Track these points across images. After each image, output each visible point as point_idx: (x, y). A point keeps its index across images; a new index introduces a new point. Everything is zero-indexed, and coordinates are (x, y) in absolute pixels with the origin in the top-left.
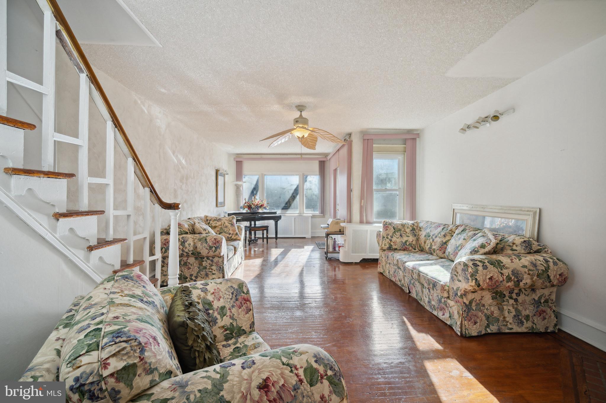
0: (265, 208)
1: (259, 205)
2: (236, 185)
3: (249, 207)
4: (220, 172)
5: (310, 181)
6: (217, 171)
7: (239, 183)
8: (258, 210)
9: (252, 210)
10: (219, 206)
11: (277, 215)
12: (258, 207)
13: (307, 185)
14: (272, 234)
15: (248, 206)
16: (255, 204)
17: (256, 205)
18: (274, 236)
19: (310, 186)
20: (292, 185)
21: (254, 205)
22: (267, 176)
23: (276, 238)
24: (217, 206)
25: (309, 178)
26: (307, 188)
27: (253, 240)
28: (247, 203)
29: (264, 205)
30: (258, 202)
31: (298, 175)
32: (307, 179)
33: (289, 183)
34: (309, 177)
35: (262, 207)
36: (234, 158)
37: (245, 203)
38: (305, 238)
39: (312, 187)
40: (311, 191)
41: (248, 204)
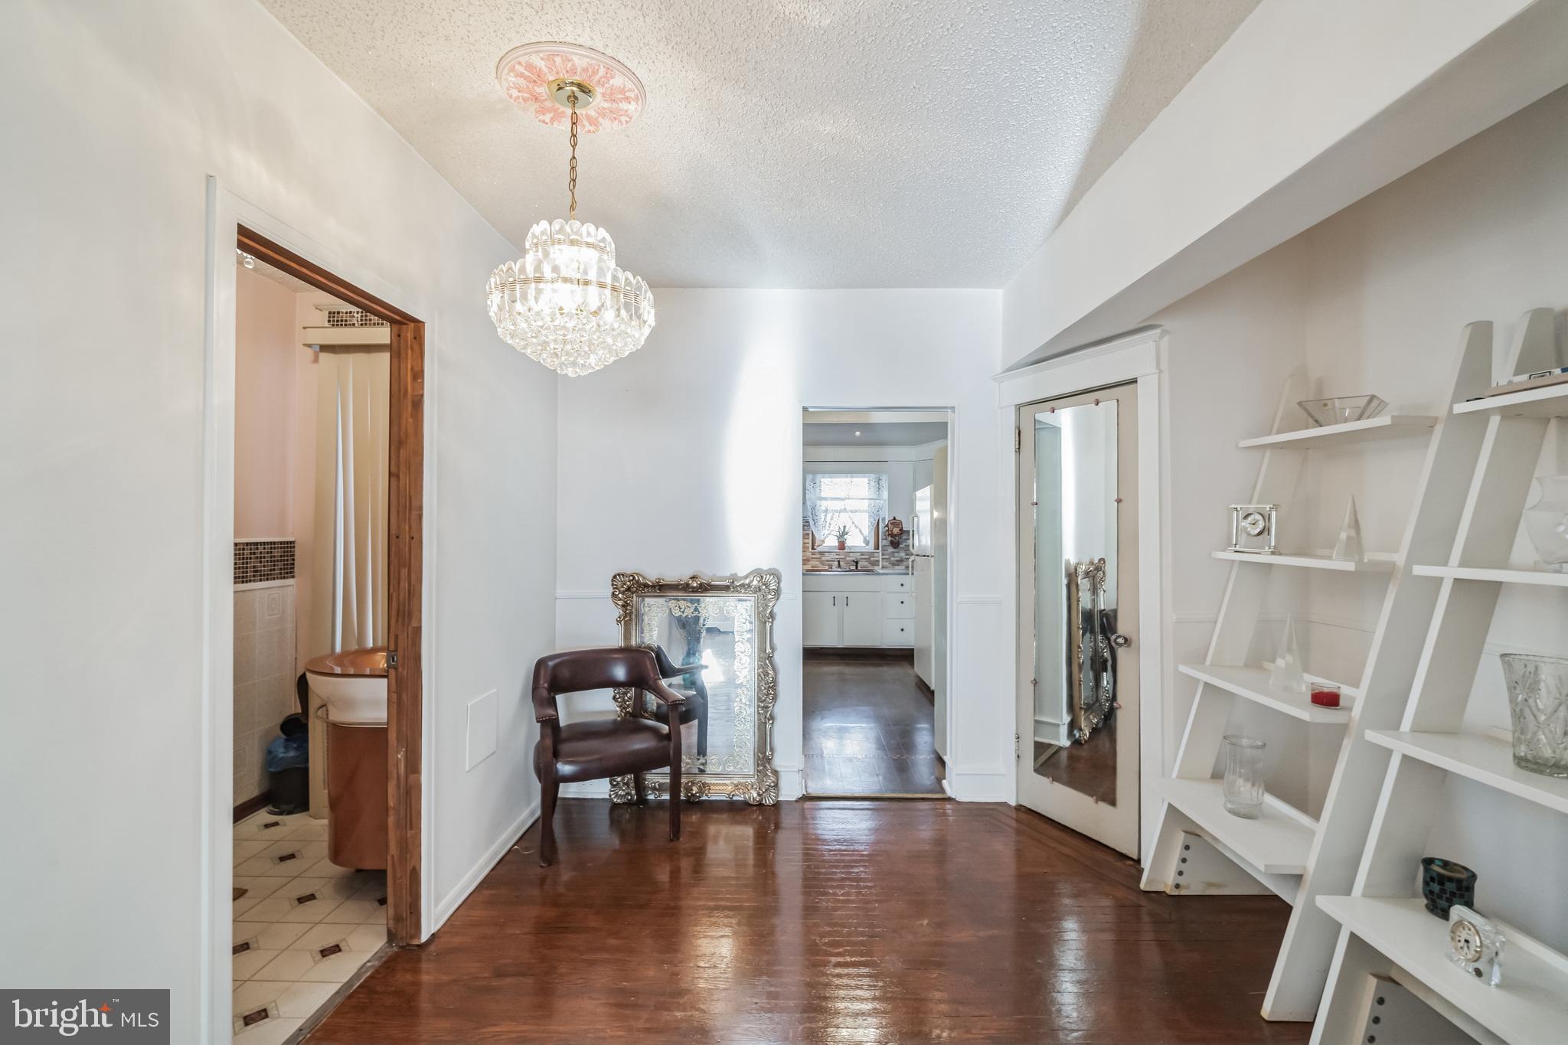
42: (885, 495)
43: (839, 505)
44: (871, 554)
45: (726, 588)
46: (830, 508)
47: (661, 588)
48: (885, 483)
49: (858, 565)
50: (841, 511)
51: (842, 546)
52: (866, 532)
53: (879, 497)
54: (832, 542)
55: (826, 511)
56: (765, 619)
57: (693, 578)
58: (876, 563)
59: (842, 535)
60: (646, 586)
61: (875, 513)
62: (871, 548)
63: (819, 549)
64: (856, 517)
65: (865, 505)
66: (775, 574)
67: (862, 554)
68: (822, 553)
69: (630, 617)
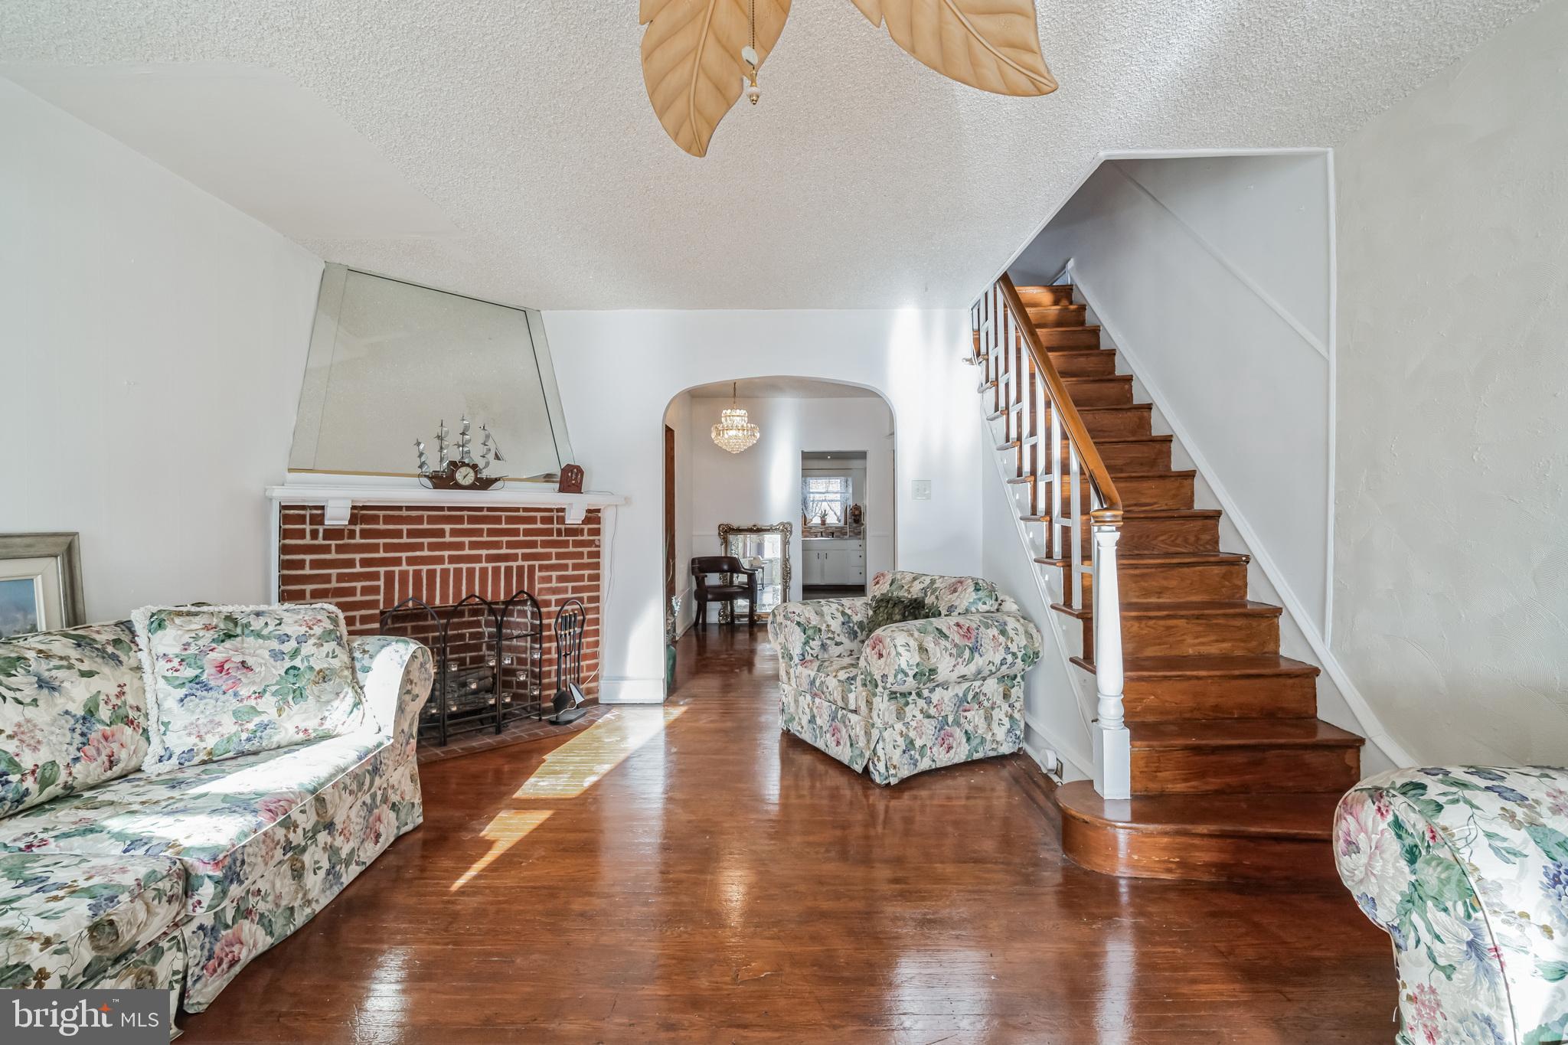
42: (850, 490)
43: (822, 497)
44: (842, 528)
45: (768, 530)
46: (816, 499)
47: (739, 531)
48: (850, 483)
49: (833, 533)
50: (823, 501)
51: (823, 523)
52: (839, 514)
53: (847, 491)
54: (817, 520)
55: (813, 501)
56: (786, 543)
57: (754, 526)
58: (845, 534)
59: (823, 517)
60: (733, 529)
61: (844, 502)
62: (842, 524)
63: (809, 525)
64: (833, 505)
65: (838, 497)
66: (790, 524)
67: (836, 528)
68: (811, 528)
69: (726, 542)
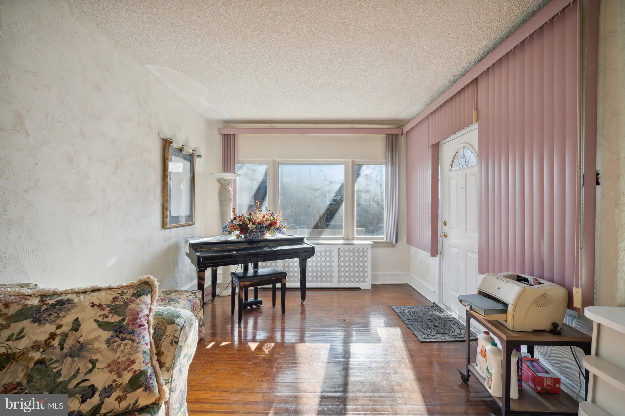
0: (278, 230)
1: (266, 224)
2: (220, 181)
3: (243, 228)
4: (175, 145)
5: (366, 176)
6: (166, 144)
7: (228, 176)
8: (263, 234)
9: (248, 235)
10: (169, 225)
11: (304, 246)
12: (263, 227)
13: (361, 182)
14: (293, 282)
15: (239, 225)
16: (258, 221)
17: (259, 224)
18: (298, 285)
19: (367, 185)
20: (331, 183)
21: (253, 224)
22: (284, 166)
23: (303, 289)
24: (164, 226)
25: (365, 170)
26: (361, 189)
27: (251, 304)
28: (238, 219)
29: (276, 223)
30: (264, 217)
31: (343, 164)
32: (361, 171)
33: (326, 180)
34: (364, 168)
35: (272, 228)
36: (219, 129)
37: (235, 219)
38: (358, 289)
39: (370, 188)
40: (368, 194)
41: (241, 220)
